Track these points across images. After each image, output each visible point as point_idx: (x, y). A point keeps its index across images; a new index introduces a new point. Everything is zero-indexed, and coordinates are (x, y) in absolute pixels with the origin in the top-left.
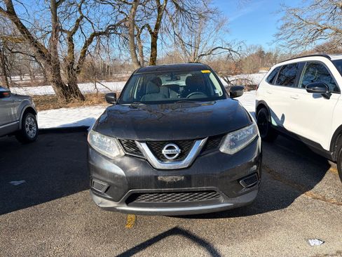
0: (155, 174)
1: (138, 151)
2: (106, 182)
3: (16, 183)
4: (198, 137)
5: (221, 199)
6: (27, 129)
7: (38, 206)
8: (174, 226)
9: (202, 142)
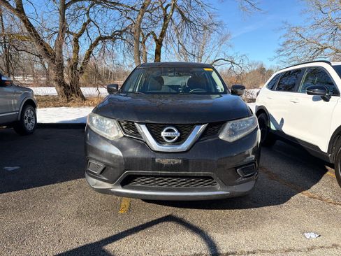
0: (152, 156)
1: (137, 133)
2: (102, 162)
3: (10, 169)
4: (198, 122)
5: (218, 186)
6: (26, 121)
7: (30, 189)
8: (168, 214)
9: (203, 127)
